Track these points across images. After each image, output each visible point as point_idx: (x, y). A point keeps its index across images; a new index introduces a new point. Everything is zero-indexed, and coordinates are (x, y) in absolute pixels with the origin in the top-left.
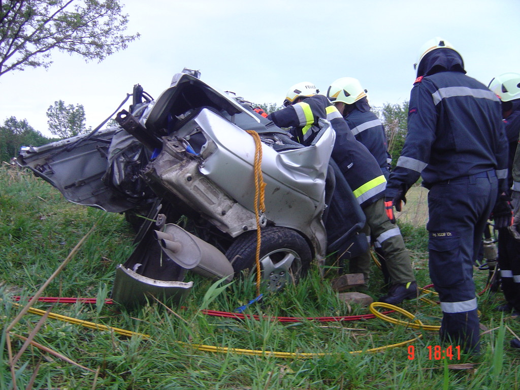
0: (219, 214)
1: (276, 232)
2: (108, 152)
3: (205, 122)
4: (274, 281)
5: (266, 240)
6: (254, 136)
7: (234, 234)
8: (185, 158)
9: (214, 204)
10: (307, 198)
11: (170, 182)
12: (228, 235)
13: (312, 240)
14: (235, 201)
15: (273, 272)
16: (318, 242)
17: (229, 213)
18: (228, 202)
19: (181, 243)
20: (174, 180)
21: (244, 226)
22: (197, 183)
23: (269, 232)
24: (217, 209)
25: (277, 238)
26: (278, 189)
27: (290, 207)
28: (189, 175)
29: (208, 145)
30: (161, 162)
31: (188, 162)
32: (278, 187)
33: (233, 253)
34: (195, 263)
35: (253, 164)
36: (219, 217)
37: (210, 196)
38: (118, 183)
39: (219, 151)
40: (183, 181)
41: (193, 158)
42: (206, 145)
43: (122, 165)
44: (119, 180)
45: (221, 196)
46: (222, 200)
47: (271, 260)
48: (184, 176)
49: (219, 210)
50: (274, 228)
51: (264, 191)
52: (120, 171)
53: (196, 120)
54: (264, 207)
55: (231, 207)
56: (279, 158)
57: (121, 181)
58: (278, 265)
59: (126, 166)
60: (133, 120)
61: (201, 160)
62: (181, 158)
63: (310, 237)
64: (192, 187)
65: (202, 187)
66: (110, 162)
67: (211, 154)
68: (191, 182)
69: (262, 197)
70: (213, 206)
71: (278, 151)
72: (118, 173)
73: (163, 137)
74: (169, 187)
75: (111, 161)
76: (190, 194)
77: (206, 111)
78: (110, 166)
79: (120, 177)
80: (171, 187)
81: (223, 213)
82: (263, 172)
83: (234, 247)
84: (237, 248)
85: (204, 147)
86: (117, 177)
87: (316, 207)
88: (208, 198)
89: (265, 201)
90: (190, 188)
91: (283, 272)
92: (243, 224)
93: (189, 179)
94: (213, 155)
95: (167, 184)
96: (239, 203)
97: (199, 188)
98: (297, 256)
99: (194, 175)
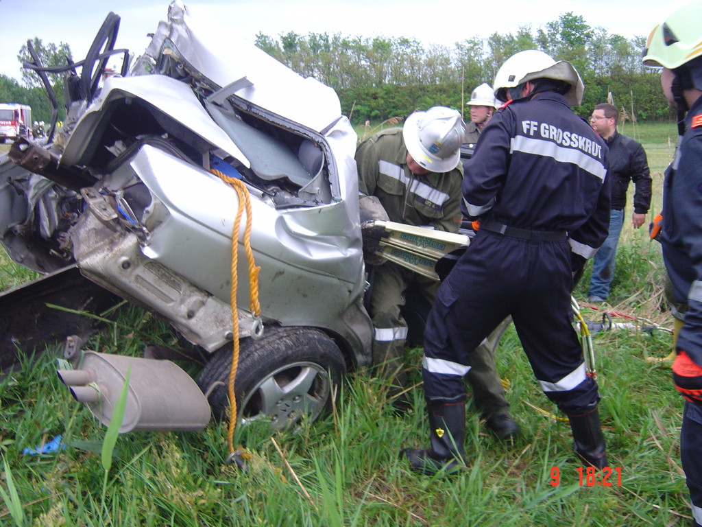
0: (184, 317)
1: (282, 337)
2: (28, 188)
3: (146, 167)
4: (285, 411)
5: (265, 353)
6: (237, 187)
7: (211, 347)
8: (119, 228)
9: (172, 300)
10: (335, 281)
11: (93, 272)
12: (201, 349)
13: (347, 337)
14: (209, 294)
15: (282, 399)
16: (359, 340)
17: (200, 314)
18: (196, 297)
20: (100, 269)
21: (227, 333)
22: (140, 271)
23: (271, 339)
24: (179, 308)
25: (284, 348)
26: (281, 273)
27: (305, 296)
28: (124, 258)
29: (155, 208)
30: (83, 232)
31: (123, 236)
32: (281, 270)
33: (213, 375)
35: (230, 236)
36: (184, 321)
37: (166, 289)
38: (48, 233)
39: (173, 220)
40: (115, 270)
41: (130, 230)
42: (150, 208)
43: (54, 205)
44: (50, 228)
45: (184, 287)
46: (188, 292)
47: (276, 383)
48: (116, 262)
49: (184, 309)
50: (280, 330)
51: (257, 282)
52: (50, 215)
53: (133, 164)
54: (258, 308)
55: (203, 303)
56: (281, 221)
57: (52, 230)
58: (289, 388)
59: (60, 205)
60: (39, 154)
61: (143, 232)
62: (115, 228)
63: (342, 335)
64: (133, 278)
65: (150, 276)
66: (32, 203)
67: (160, 223)
68: (129, 270)
69: (254, 291)
70: (171, 304)
71: (278, 209)
72: (47, 219)
73: (83, 191)
74: (93, 278)
75: (34, 201)
76: (130, 288)
77: (147, 149)
78: (32, 208)
79: (50, 224)
80: (97, 279)
81: (191, 315)
82: (252, 248)
83: (214, 365)
84: (219, 367)
85: (148, 212)
86: (45, 223)
87: (350, 291)
88: (161, 292)
89: (259, 298)
90: (128, 280)
91: (299, 396)
92: (225, 330)
93: (126, 265)
94: (163, 225)
95: (89, 274)
96: (217, 297)
97: (146, 278)
98: (320, 369)
99: (133, 258)
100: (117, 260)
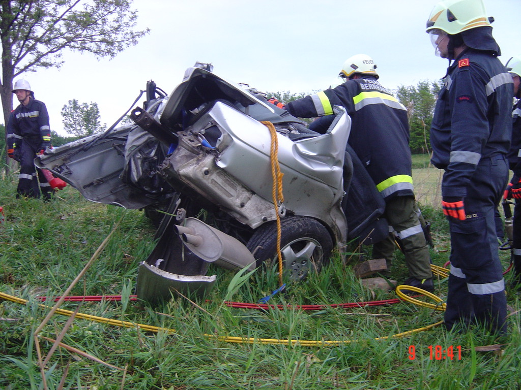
0: (238, 206)
1: (295, 221)
2: (124, 150)
3: (219, 115)
4: (296, 270)
5: (286, 230)
6: (269, 126)
7: (254, 225)
8: (201, 152)
9: (232, 196)
10: (326, 186)
11: (187, 177)
12: (247, 227)
13: (332, 227)
14: (253, 193)
15: (295, 261)
16: (339, 229)
17: (248, 205)
18: (246, 194)
19: (202, 236)
20: (191, 175)
21: (263, 217)
22: (214, 176)
23: (289, 222)
24: (236, 201)
25: (297, 227)
26: (295, 179)
27: (309, 195)
28: (206, 168)
29: (224, 138)
30: (177, 157)
31: (205, 156)
32: (296, 177)
33: (255, 244)
34: (217, 256)
35: (269, 155)
36: (238, 209)
37: (228, 188)
38: (136, 179)
39: (235, 144)
40: (200, 175)
41: (209, 152)
42: (221, 138)
43: (139, 162)
44: (137, 176)
45: (239, 188)
46: (241, 192)
47: (292, 250)
48: (201, 171)
49: (238, 202)
50: (293, 217)
51: (282, 182)
52: (137, 168)
53: (211, 113)
54: (282, 198)
55: (249, 199)
56: (295, 147)
57: (139, 177)
58: (299, 255)
59: (143, 163)
60: (148, 117)
61: (217, 153)
62: (197, 152)
63: (330, 225)
64: (210, 181)
65: (219, 180)
66: (127, 159)
67: (227, 146)
68: (208, 176)
69: (280, 187)
70: (232, 198)
71: (293, 141)
72: (135, 170)
73: (178, 132)
74: (187, 181)
75: (128, 158)
76: (208, 187)
77: (219, 104)
78: (127, 163)
79: (137, 174)
80: (189, 182)
81: (242, 205)
82: (279, 162)
83: (254, 239)
84: (258, 239)
85: (220, 140)
86: (134, 173)
87: (335, 194)
88: (227, 191)
89: (283, 192)
90: (207, 182)
91: (305, 260)
92: (262, 215)
93: (207, 173)
94: (229, 148)
95: (184, 178)
96: (258, 195)
97: (217, 181)
98: (318, 244)
99: (211, 169)
100: (201, 169)
